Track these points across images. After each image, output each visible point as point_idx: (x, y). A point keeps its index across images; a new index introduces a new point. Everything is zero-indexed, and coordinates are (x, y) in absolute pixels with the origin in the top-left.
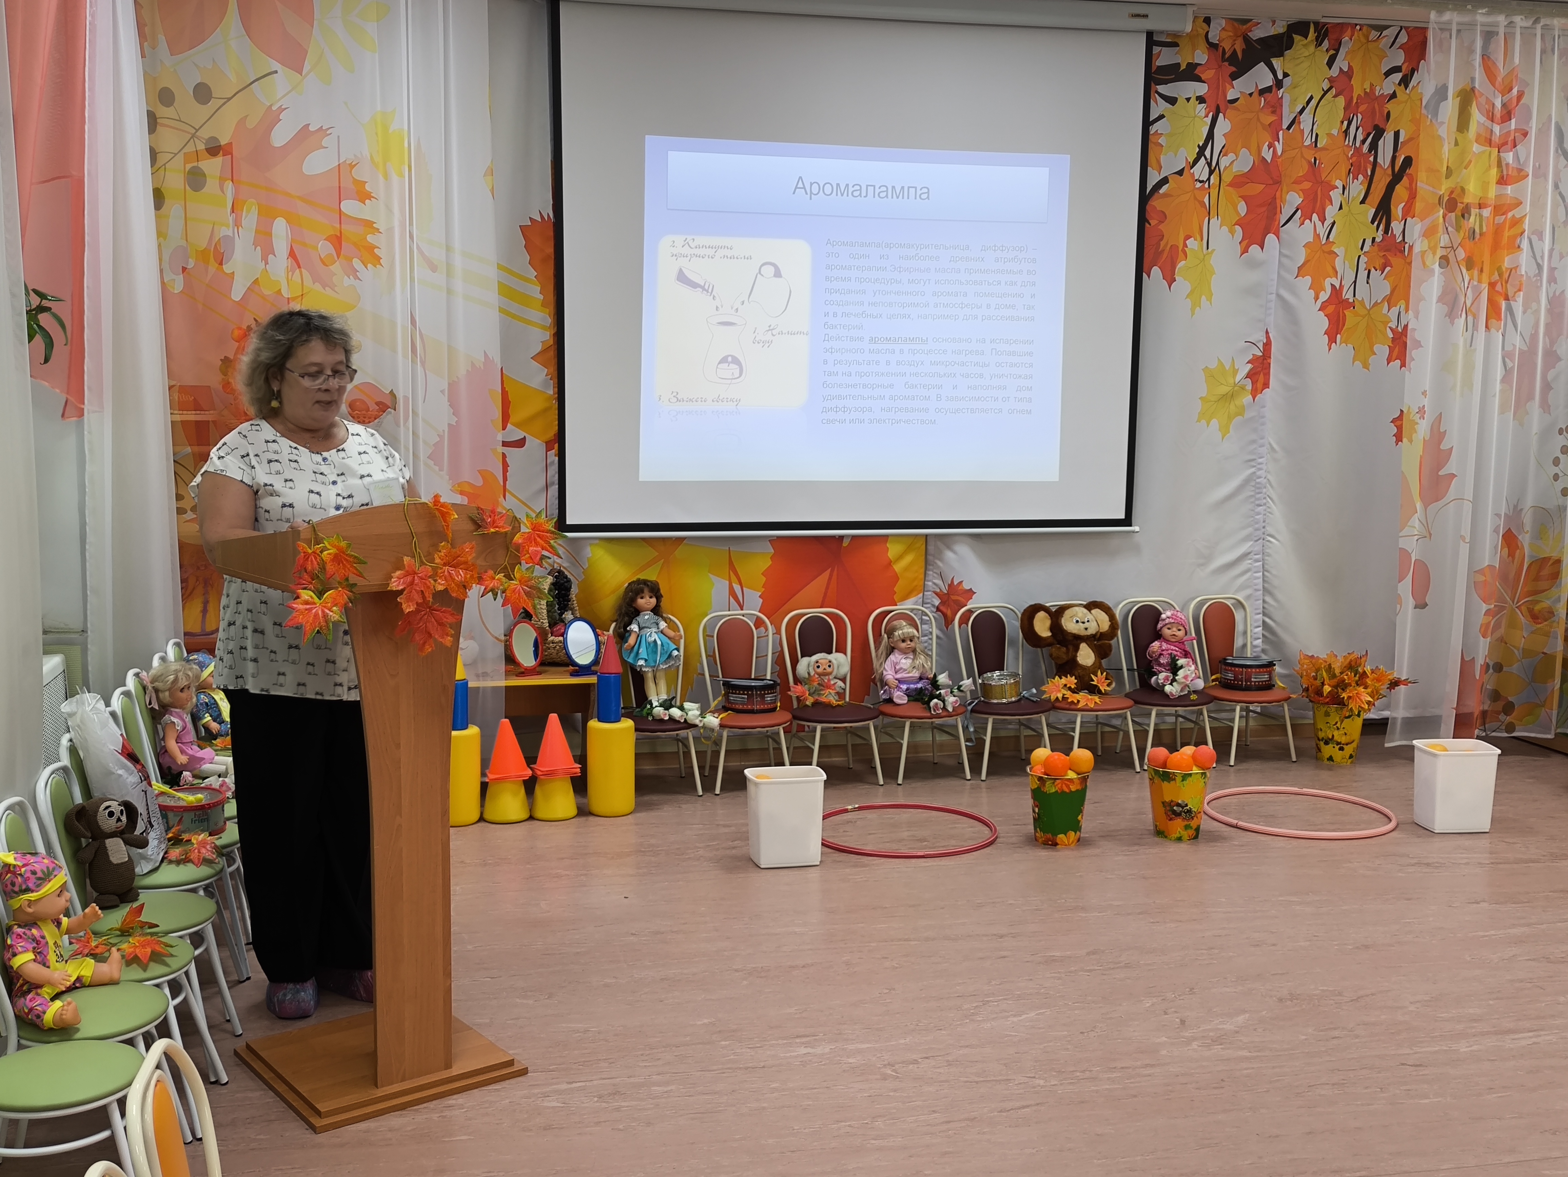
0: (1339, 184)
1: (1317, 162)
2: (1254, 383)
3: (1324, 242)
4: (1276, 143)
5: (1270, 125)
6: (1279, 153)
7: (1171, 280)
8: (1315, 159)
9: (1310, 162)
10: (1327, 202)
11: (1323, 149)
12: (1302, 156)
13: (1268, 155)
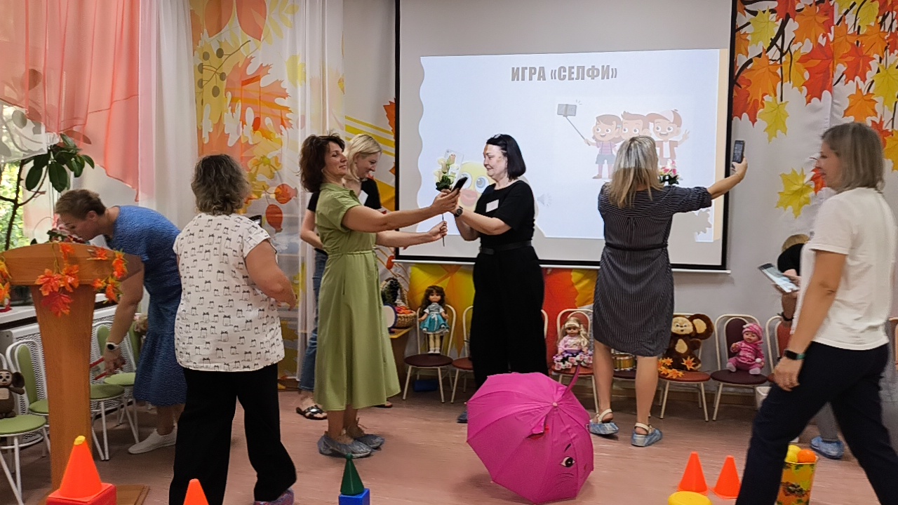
0: (877, 57)
1: (860, 43)
2: (816, 183)
3: (865, 93)
4: (829, 34)
5: (823, 23)
6: (831, 39)
7: (754, 121)
8: (858, 42)
9: (852, 44)
10: (868, 68)
11: (865, 35)
12: (847, 41)
13: (822, 41)
